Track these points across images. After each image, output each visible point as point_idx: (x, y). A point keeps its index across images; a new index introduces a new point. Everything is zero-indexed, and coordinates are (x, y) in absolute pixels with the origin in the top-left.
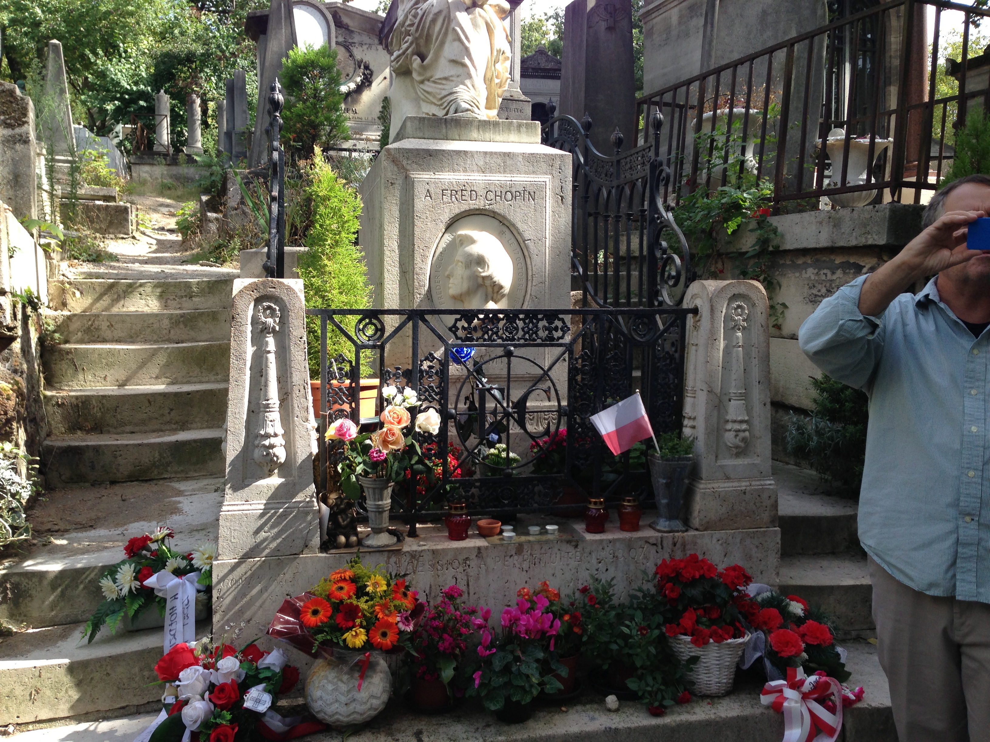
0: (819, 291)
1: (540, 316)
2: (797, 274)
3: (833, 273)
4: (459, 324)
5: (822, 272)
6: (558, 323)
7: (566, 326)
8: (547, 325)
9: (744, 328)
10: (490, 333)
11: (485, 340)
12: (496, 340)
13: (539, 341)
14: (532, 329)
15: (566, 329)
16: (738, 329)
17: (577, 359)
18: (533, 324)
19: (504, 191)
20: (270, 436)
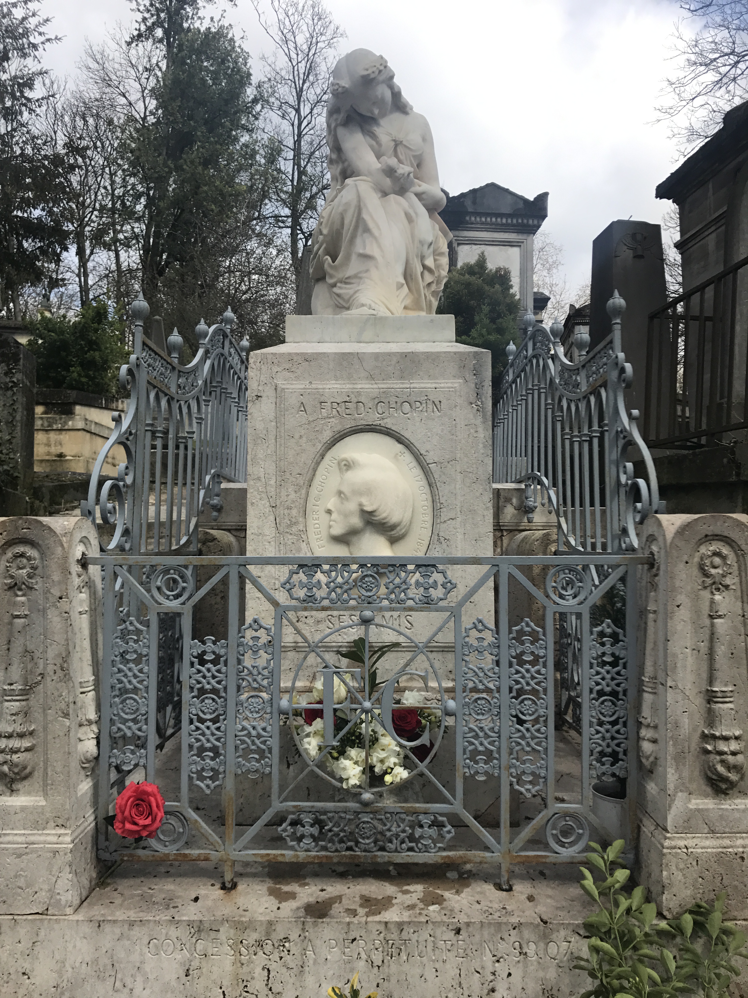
1: (411, 567)
4: (296, 579)
6: (437, 577)
7: (450, 582)
8: (421, 580)
9: (727, 587)
10: (339, 590)
11: (332, 601)
12: (347, 602)
13: (410, 603)
14: (399, 586)
15: (449, 585)
16: (717, 590)
17: (467, 630)
18: (400, 578)
19: (399, 401)
20: (10, 736)
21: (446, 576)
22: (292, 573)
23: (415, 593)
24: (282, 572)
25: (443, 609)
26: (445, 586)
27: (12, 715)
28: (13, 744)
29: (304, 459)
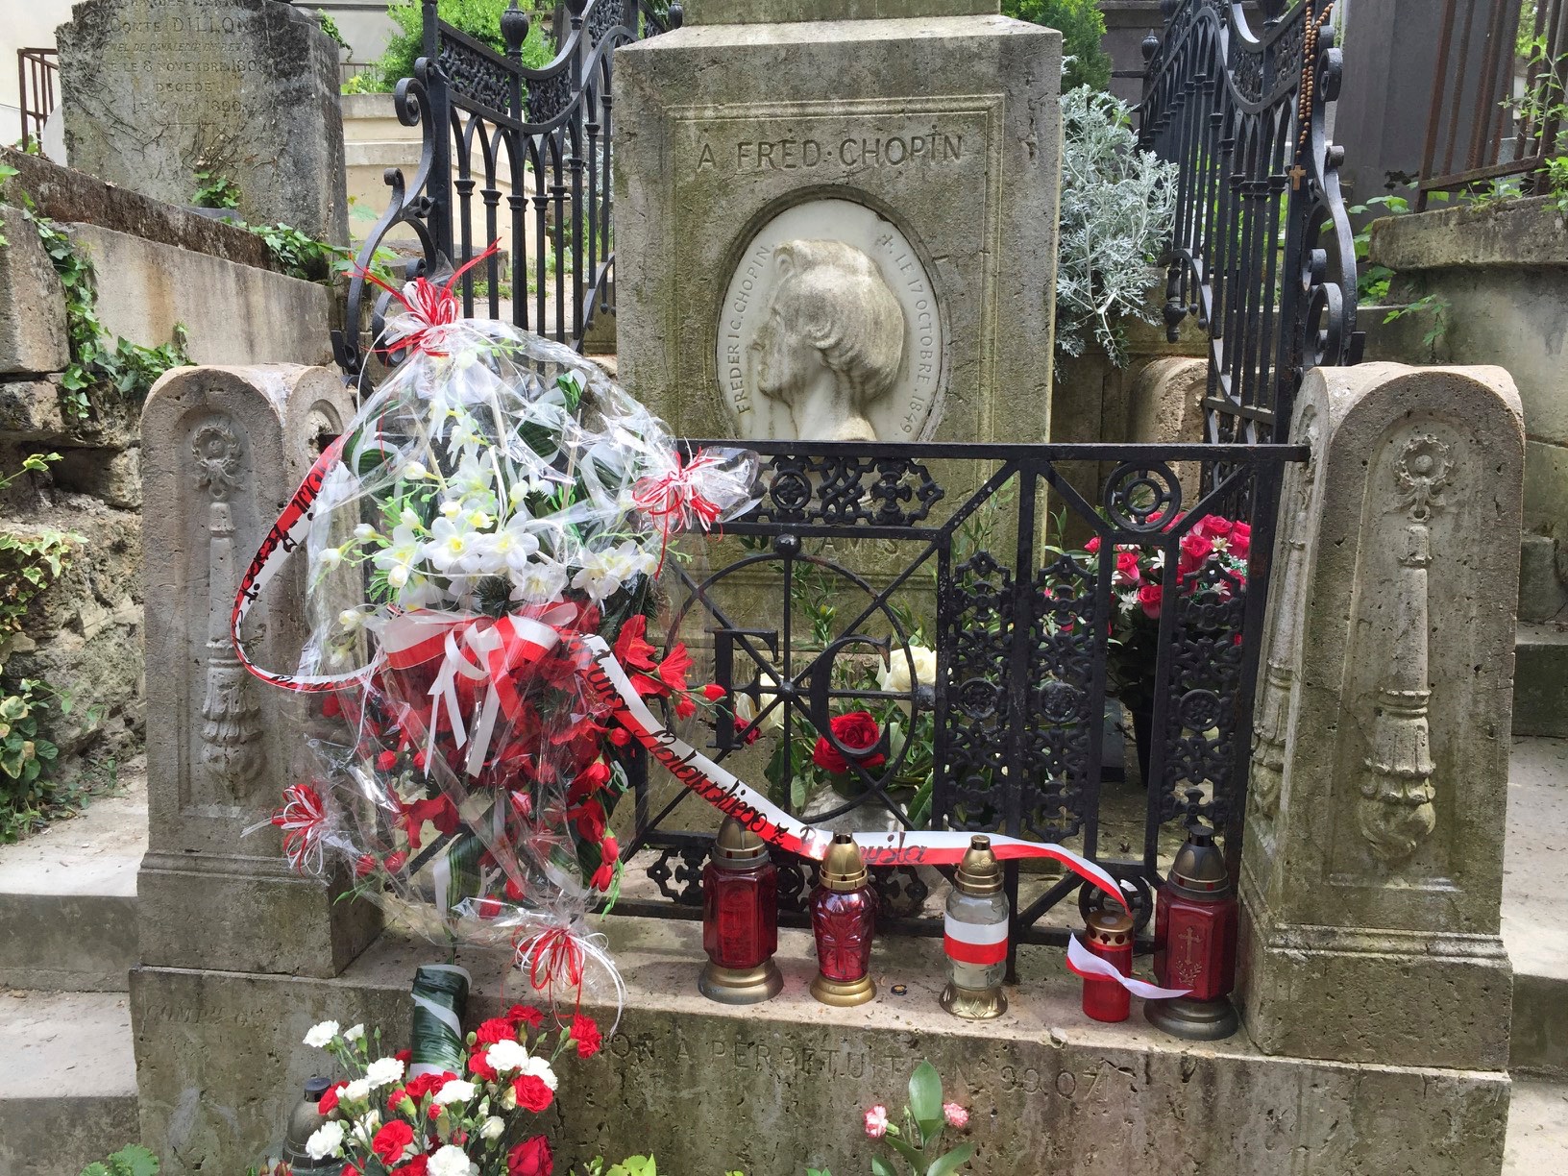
1: (864, 461)
6: (910, 479)
7: (933, 487)
9: (1439, 511)
13: (862, 522)
14: (844, 492)
15: (931, 494)
16: (1419, 514)
17: (960, 572)
18: (846, 478)
19: (884, 138)
20: (221, 719)
21: (926, 477)
23: (871, 506)
25: (918, 535)
26: (923, 495)
27: (222, 687)
28: (227, 731)
29: (712, 253)
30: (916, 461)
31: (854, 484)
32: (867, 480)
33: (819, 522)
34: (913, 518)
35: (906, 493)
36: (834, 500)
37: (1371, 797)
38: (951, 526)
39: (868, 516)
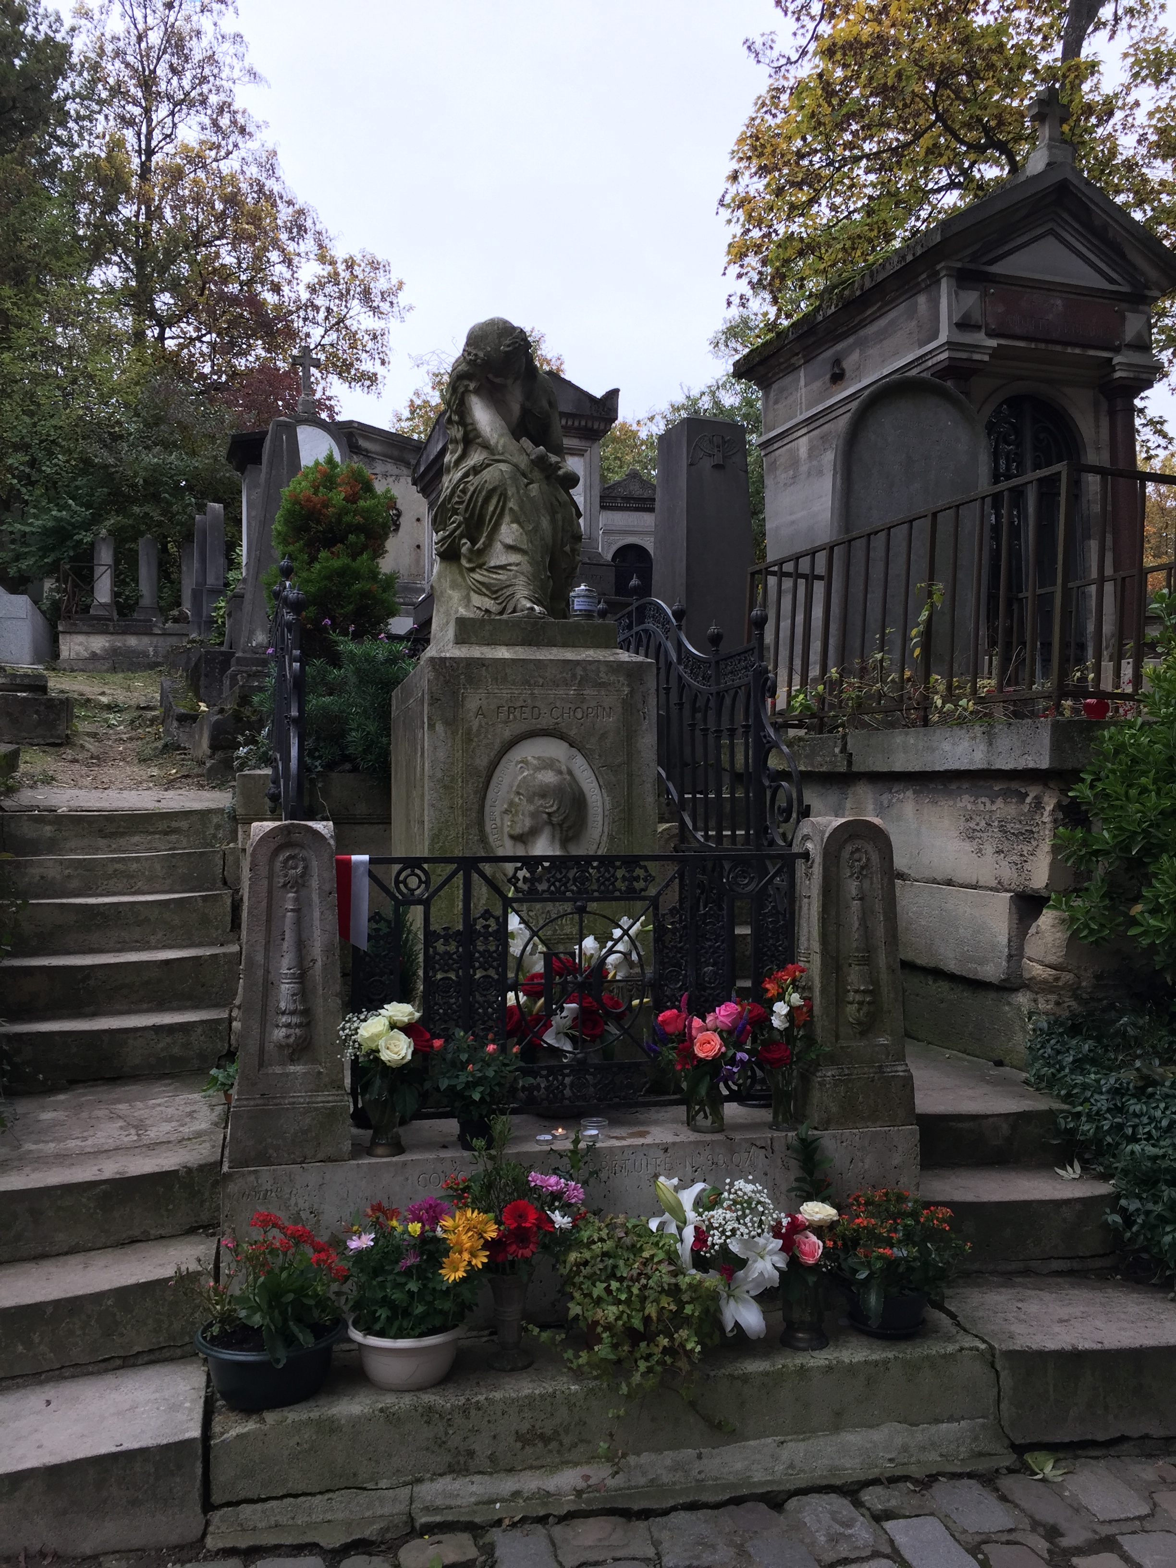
0: (977, 824)
1: (618, 863)
2: (951, 803)
3: (993, 802)
4: (521, 874)
5: (979, 800)
6: (639, 872)
7: (650, 875)
8: (627, 875)
9: (865, 876)
10: (557, 884)
11: (552, 893)
12: (564, 893)
13: (617, 894)
14: (608, 880)
15: (649, 879)
16: (858, 878)
17: (663, 915)
18: (609, 873)
19: (573, 707)
20: (292, 1013)
21: (646, 871)
22: (517, 869)
23: (621, 885)
24: (510, 867)
25: (644, 899)
26: (645, 880)
27: (293, 995)
28: (295, 1020)
29: (482, 762)
30: (642, 863)
31: (613, 876)
32: (620, 873)
33: (596, 894)
34: (642, 890)
35: (637, 879)
36: (603, 883)
37: (851, 1003)
38: (659, 894)
39: (620, 890)
